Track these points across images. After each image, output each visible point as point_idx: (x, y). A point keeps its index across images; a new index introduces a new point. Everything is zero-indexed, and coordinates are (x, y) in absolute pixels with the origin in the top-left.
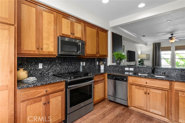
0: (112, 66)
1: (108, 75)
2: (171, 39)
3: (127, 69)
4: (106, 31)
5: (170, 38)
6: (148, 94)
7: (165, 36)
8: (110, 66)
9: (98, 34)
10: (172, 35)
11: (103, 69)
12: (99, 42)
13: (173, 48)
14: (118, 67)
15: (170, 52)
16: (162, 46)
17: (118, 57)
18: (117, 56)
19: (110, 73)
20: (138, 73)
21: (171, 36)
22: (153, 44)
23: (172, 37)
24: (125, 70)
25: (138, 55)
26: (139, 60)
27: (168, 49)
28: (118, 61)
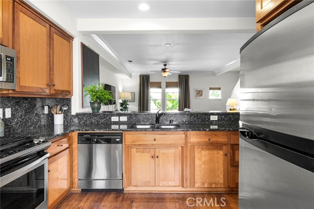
0: (84, 114)
1: (80, 135)
2: (164, 72)
3: (114, 119)
4: (69, 38)
5: (163, 69)
6: (156, 158)
7: (157, 66)
8: (78, 115)
9: (50, 38)
10: (165, 65)
11: (62, 122)
12: (53, 58)
13: (163, 85)
14: (96, 116)
15: (160, 90)
16: (152, 80)
17: (96, 96)
18: (94, 93)
19: (86, 130)
20: (135, 124)
21: (164, 67)
22: (140, 76)
23: (165, 69)
24: (112, 120)
25: (119, 92)
26: (121, 101)
27: (158, 85)
28: (96, 105)
